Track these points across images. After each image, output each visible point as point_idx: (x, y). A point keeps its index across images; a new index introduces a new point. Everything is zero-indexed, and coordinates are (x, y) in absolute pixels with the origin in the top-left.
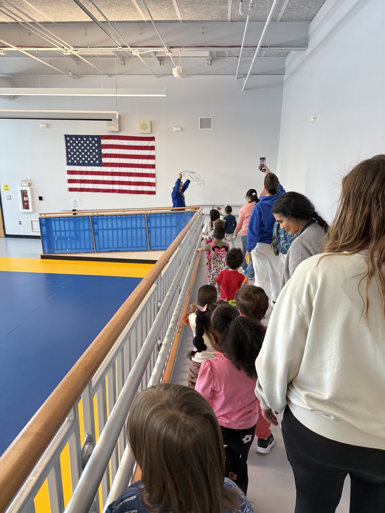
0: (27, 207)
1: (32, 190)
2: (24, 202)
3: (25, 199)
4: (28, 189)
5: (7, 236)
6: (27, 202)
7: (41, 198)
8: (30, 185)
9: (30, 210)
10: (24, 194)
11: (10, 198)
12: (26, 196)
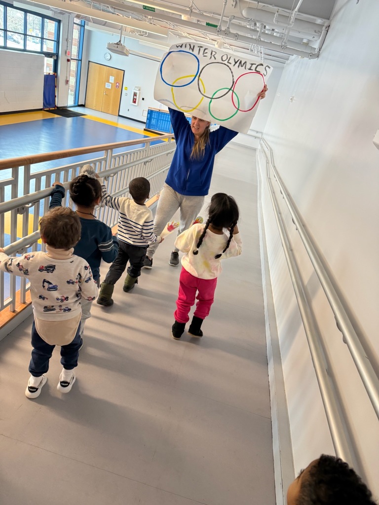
0: (134, 102)
1: (140, 93)
2: (134, 99)
3: (135, 97)
4: (138, 92)
5: (119, 116)
6: (136, 99)
7: (143, 99)
8: (139, 90)
9: (136, 104)
10: (135, 94)
11: (126, 95)
12: (136, 96)
